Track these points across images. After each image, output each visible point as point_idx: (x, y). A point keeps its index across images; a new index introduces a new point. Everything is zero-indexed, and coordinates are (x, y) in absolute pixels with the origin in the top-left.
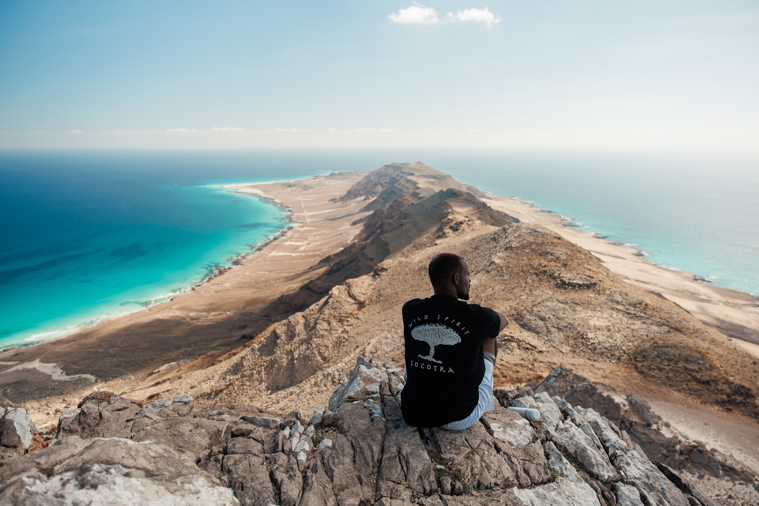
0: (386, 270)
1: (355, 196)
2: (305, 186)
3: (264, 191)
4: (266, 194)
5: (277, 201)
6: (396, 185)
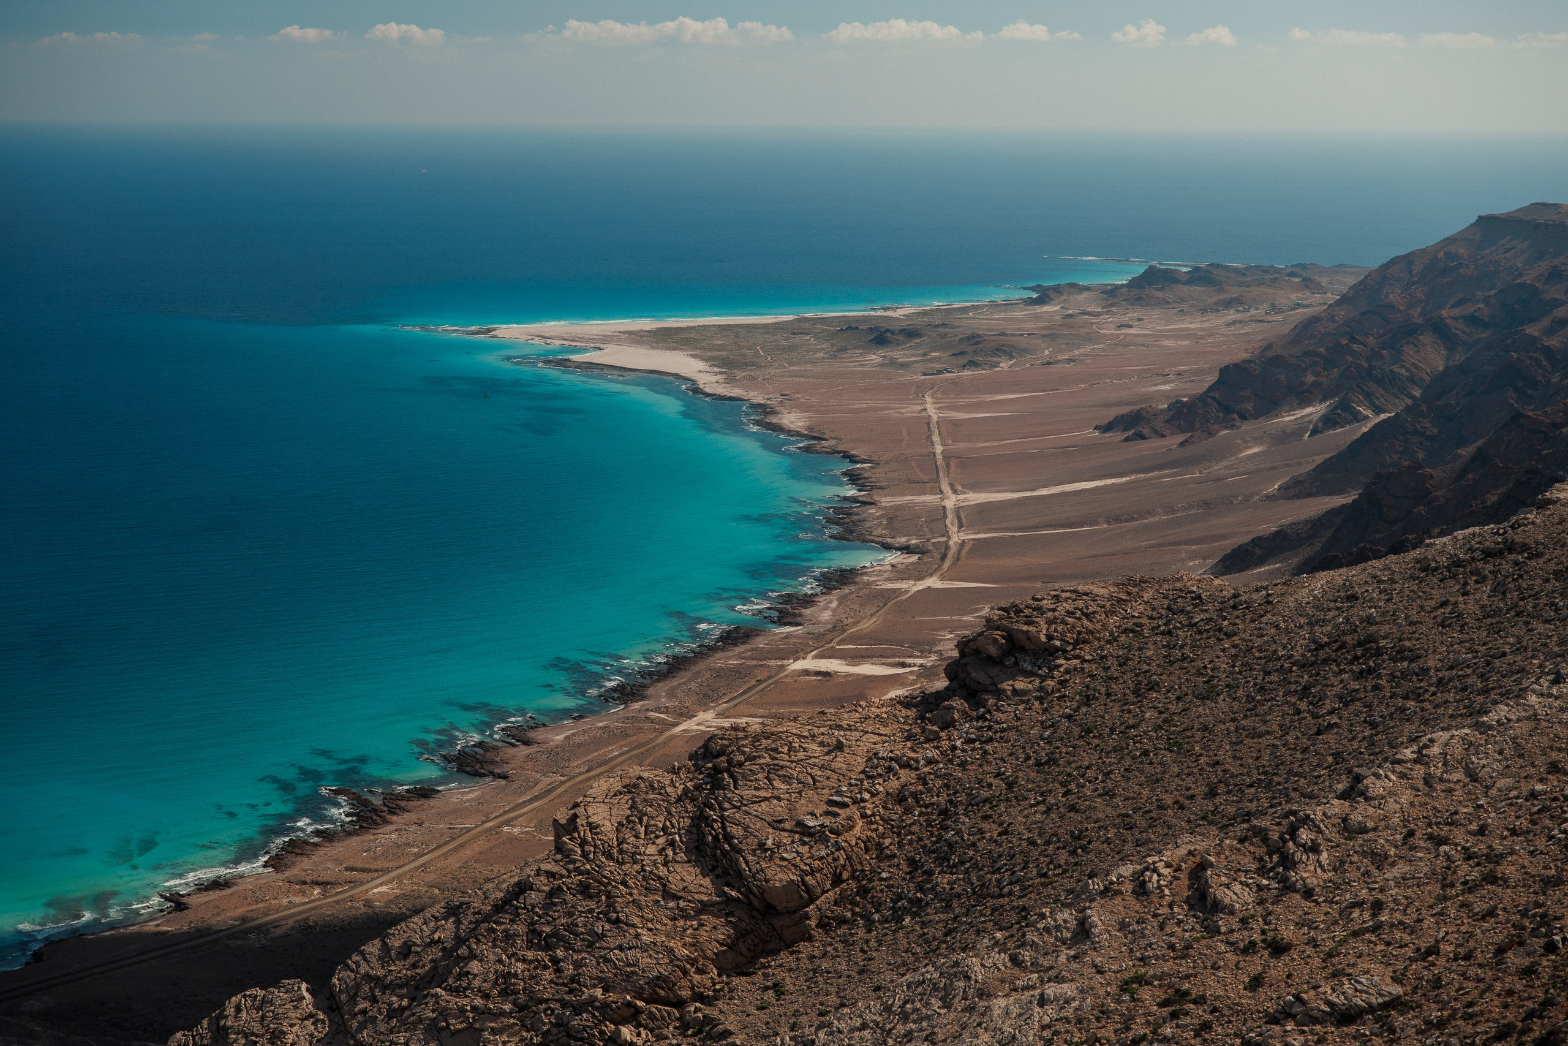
0: (1046, 653)
1: (1269, 405)
2: (974, 339)
3: (726, 364)
4: (730, 380)
5: (793, 420)
6: (1532, 330)
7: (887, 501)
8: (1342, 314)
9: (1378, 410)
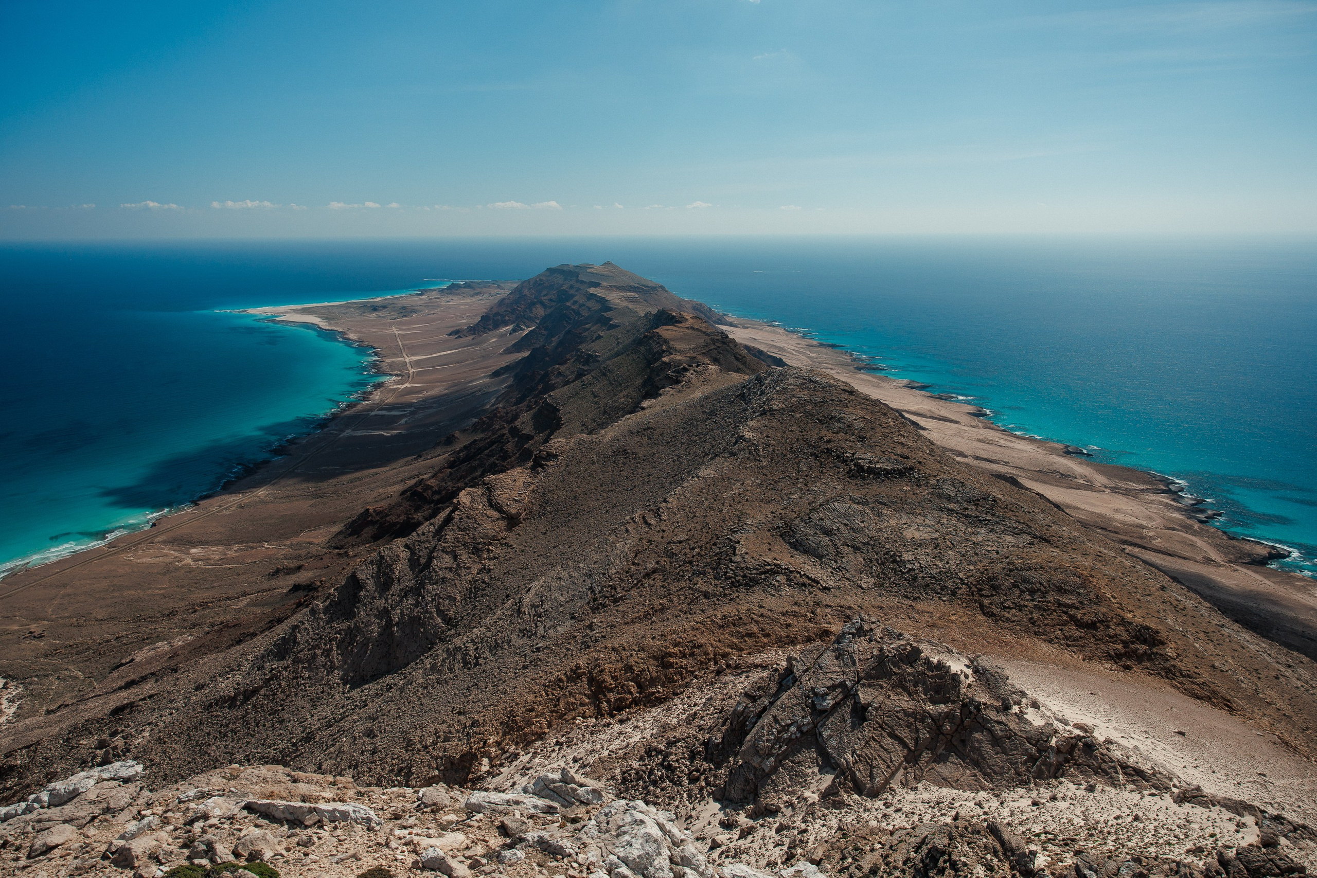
0: (556, 456)
1: (496, 326)
2: (404, 308)
3: (327, 319)
4: (330, 324)
5: (352, 336)
6: (568, 304)
7: (388, 360)
8: (511, 297)
9: (528, 327)
